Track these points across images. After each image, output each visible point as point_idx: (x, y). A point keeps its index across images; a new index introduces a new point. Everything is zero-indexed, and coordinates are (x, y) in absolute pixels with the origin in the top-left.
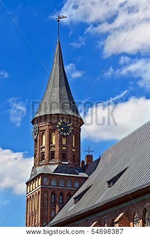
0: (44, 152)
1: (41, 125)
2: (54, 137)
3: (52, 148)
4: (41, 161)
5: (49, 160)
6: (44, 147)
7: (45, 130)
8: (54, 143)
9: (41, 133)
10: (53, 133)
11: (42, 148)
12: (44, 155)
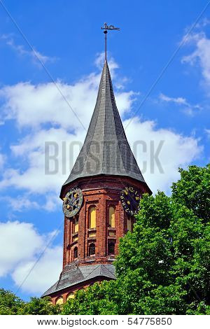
0: (95, 241)
1: (87, 193)
2: (113, 216)
3: (111, 234)
4: (89, 255)
5: (106, 255)
6: (94, 232)
7: (97, 202)
8: (113, 225)
9: (88, 206)
10: (111, 209)
11: (89, 233)
12: (93, 245)
